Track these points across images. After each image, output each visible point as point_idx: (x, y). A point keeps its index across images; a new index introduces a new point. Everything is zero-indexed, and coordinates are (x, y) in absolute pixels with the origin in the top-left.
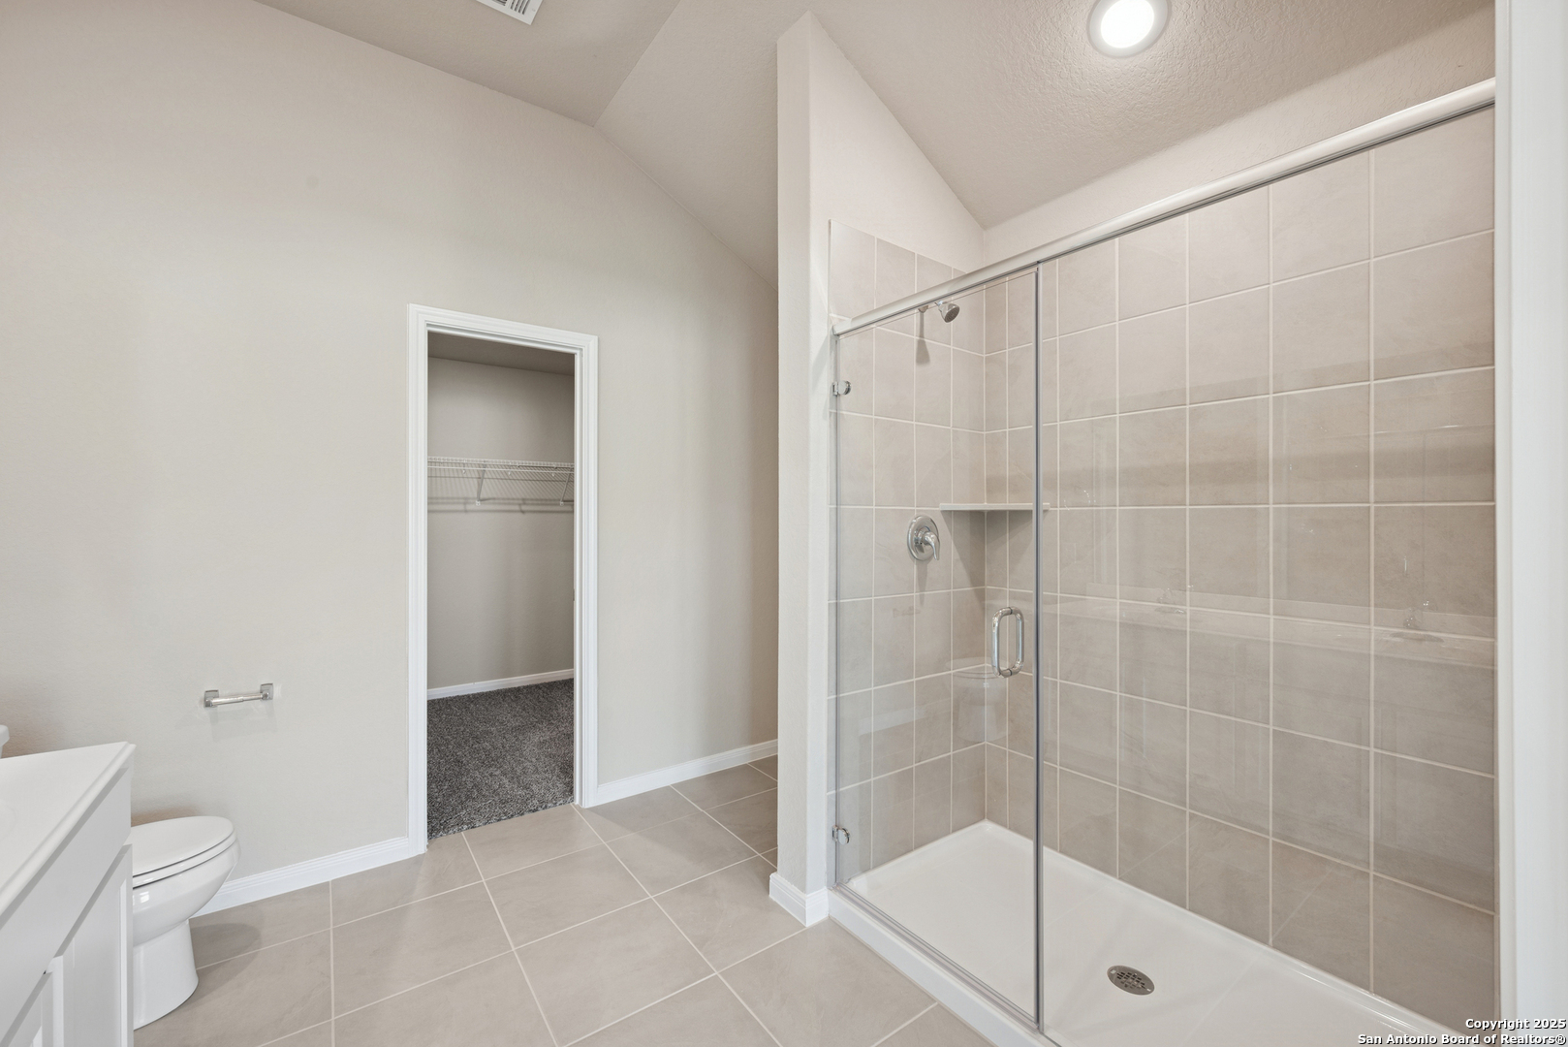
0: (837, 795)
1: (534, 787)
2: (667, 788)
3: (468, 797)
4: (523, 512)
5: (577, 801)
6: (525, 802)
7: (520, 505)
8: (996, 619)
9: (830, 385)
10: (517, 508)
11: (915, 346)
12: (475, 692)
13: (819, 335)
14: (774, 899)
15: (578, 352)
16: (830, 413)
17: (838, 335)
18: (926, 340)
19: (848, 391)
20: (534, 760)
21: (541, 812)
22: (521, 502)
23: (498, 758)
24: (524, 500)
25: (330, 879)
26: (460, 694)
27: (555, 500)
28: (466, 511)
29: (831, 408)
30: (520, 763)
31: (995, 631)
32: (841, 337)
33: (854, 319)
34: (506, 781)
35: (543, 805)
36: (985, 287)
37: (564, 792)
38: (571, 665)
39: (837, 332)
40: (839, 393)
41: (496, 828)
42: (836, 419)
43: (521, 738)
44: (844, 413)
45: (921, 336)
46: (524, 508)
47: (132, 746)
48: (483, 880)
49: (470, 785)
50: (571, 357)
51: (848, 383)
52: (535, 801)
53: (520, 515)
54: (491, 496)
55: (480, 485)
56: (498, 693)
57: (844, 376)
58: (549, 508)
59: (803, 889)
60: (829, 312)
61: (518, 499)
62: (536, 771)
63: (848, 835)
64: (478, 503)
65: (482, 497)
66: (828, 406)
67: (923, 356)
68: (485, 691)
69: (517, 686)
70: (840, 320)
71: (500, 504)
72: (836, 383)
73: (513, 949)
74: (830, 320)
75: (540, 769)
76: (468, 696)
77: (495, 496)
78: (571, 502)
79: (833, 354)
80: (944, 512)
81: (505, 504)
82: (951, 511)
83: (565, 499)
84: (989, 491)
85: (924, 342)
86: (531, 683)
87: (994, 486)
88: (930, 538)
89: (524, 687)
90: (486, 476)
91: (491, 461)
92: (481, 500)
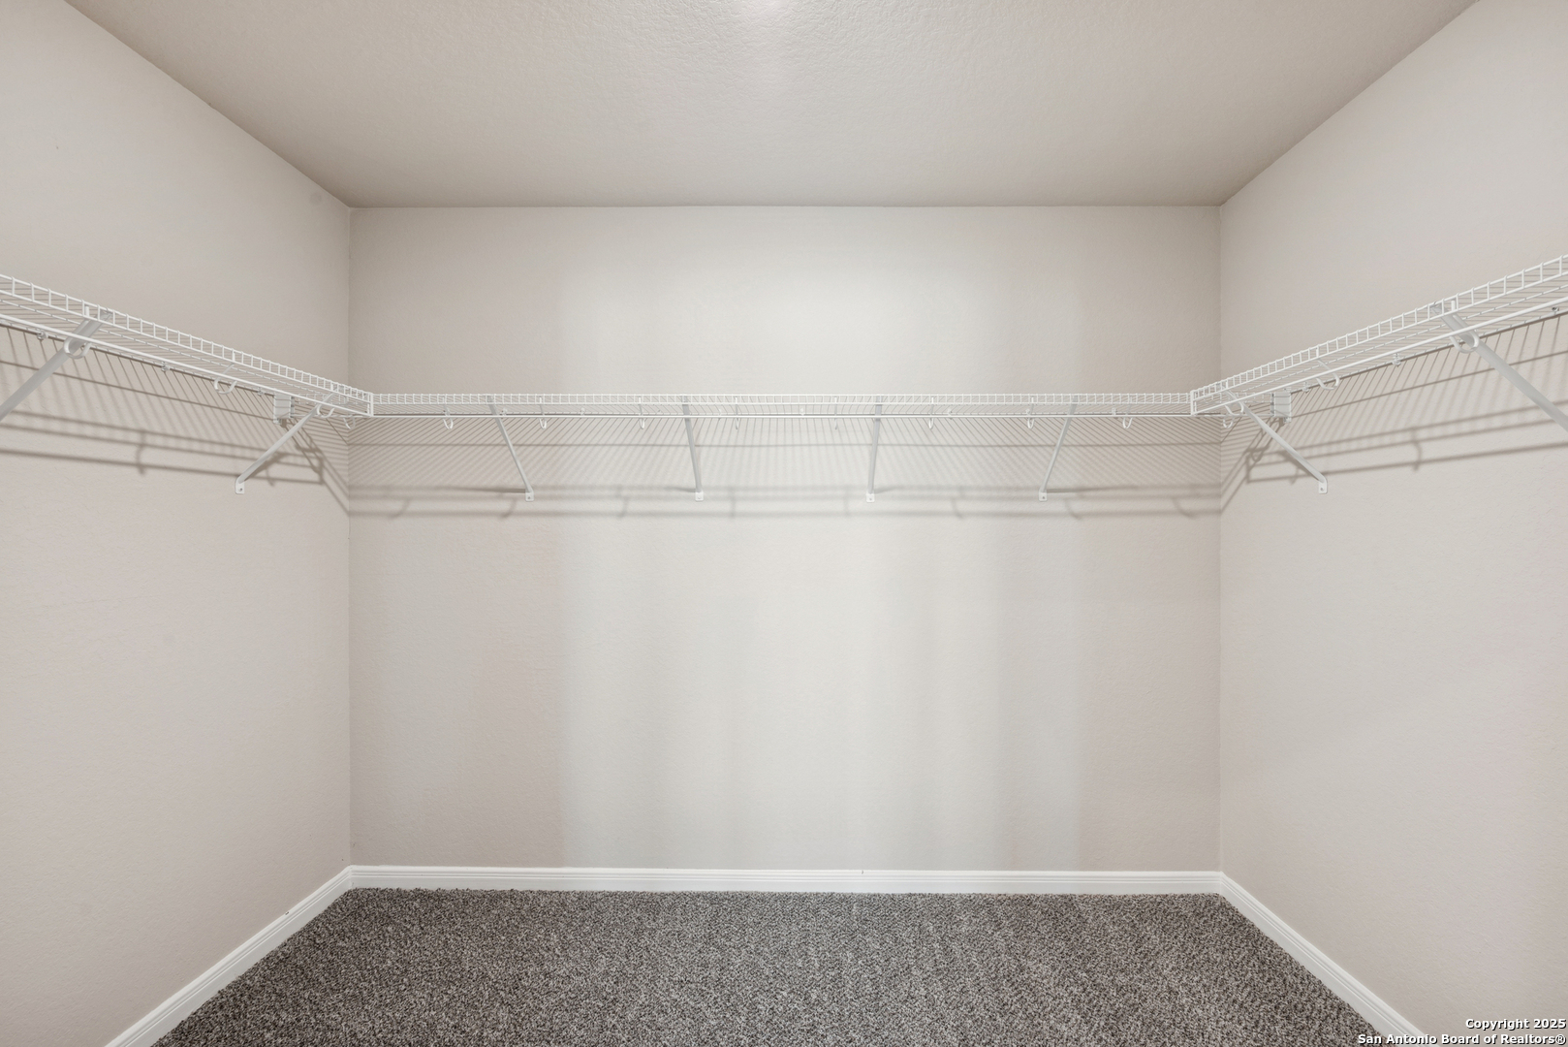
4: (959, 515)
7: (953, 499)
22: (955, 493)
24: (961, 488)
27: (1028, 489)
28: (847, 514)
46: (962, 506)
54: (894, 479)
55: (874, 455)
58: (1006, 507)
64: (870, 497)
65: (877, 484)
71: (913, 498)
77: (903, 481)
83: (1051, 485)
91: (893, 397)
92: (879, 491)
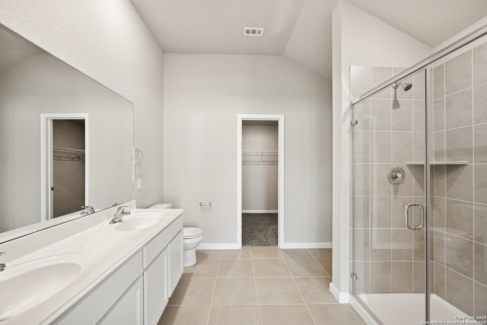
0: (353, 263)
1: (269, 240)
2: (305, 249)
3: (253, 238)
4: (273, 165)
5: (279, 246)
6: (266, 243)
8: (407, 207)
9: (350, 122)
10: (271, 164)
11: (392, 102)
12: (261, 213)
13: (345, 105)
14: (331, 291)
15: (279, 120)
16: (350, 131)
17: (354, 104)
18: (398, 99)
19: (356, 123)
20: (270, 233)
21: (269, 247)
23: (262, 230)
24: (273, 161)
25: (222, 249)
26: (257, 213)
28: (258, 164)
29: (350, 129)
30: (267, 233)
31: (406, 211)
32: (355, 104)
33: (361, 96)
34: (262, 237)
35: (270, 245)
36: (413, 74)
37: (276, 243)
38: (277, 209)
39: (353, 103)
40: (354, 124)
41: (257, 248)
42: (353, 134)
43: (269, 226)
44: (357, 131)
45: (395, 97)
47: (184, 210)
48: (252, 259)
49: (254, 236)
50: (277, 122)
51: (356, 120)
52: (268, 243)
53: (272, 165)
54: (264, 160)
55: (262, 157)
56: (266, 214)
57: (356, 118)
59: (339, 290)
60: (350, 97)
61: (271, 161)
62: (270, 236)
63: (356, 277)
65: (262, 161)
66: (349, 129)
67: (396, 105)
68: (263, 213)
69: (271, 213)
70: (355, 99)
71: (267, 162)
72: (352, 121)
73: (254, 277)
74: (350, 100)
75: (271, 236)
76: (259, 213)
77: (266, 160)
78: (277, 162)
79: (351, 111)
80: (408, 165)
81: (268, 162)
82: (412, 165)
84: (435, 156)
85: (397, 100)
86: (275, 213)
87: (438, 154)
88: (399, 175)
89: (273, 213)
90: (263, 155)
91: (264, 151)
92: (262, 162)
